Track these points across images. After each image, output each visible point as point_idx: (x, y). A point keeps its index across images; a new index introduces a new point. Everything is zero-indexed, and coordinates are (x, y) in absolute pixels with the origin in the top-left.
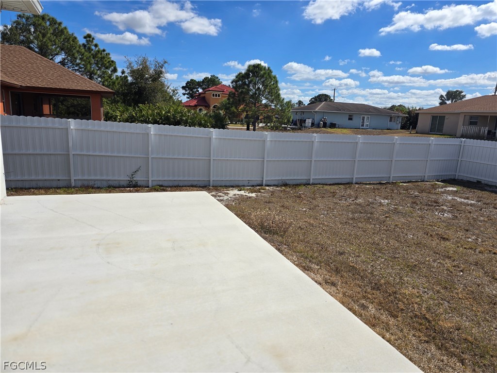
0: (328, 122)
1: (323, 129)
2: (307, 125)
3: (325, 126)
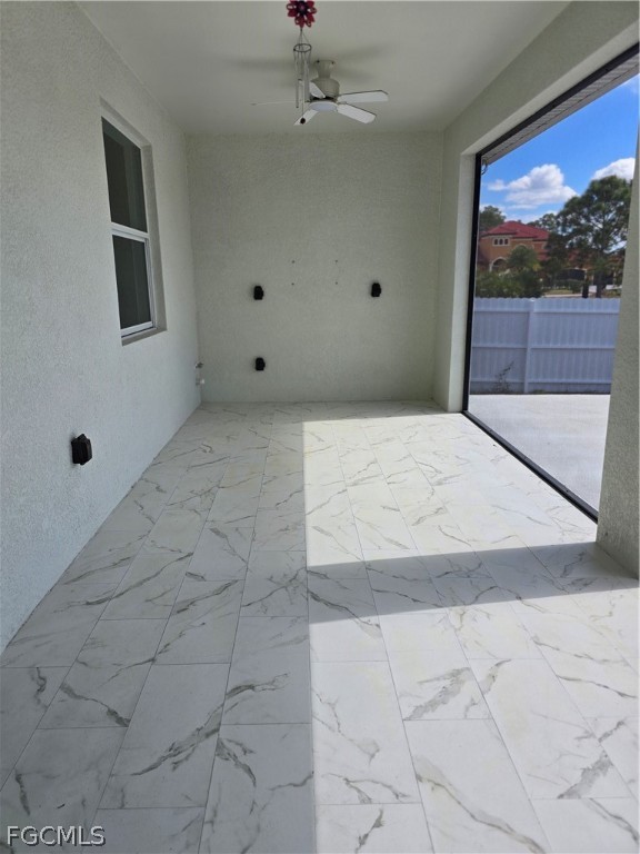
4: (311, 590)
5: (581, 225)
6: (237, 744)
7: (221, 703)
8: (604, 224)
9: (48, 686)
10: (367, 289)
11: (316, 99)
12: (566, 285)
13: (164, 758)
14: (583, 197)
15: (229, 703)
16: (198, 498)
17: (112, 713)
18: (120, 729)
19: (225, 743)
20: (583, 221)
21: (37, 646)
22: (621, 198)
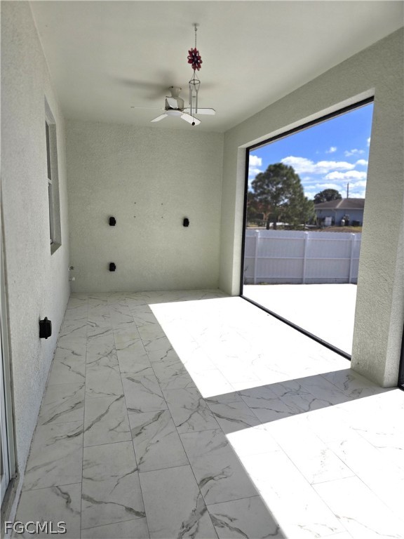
0: (350, 220)
1: (346, 227)
2: (326, 223)
3: (347, 224)
4: (214, 411)
5: (265, 189)
6: (224, 516)
7: (199, 491)
8: (276, 189)
9: (72, 498)
10: (181, 222)
11: (171, 109)
12: (254, 222)
13: (182, 534)
14: (265, 173)
15: (203, 490)
16: (106, 358)
17: (130, 510)
18: (142, 520)
19: (215, 516)
20: (266, 187)
21: (47, 471)
22: (286, 176)
